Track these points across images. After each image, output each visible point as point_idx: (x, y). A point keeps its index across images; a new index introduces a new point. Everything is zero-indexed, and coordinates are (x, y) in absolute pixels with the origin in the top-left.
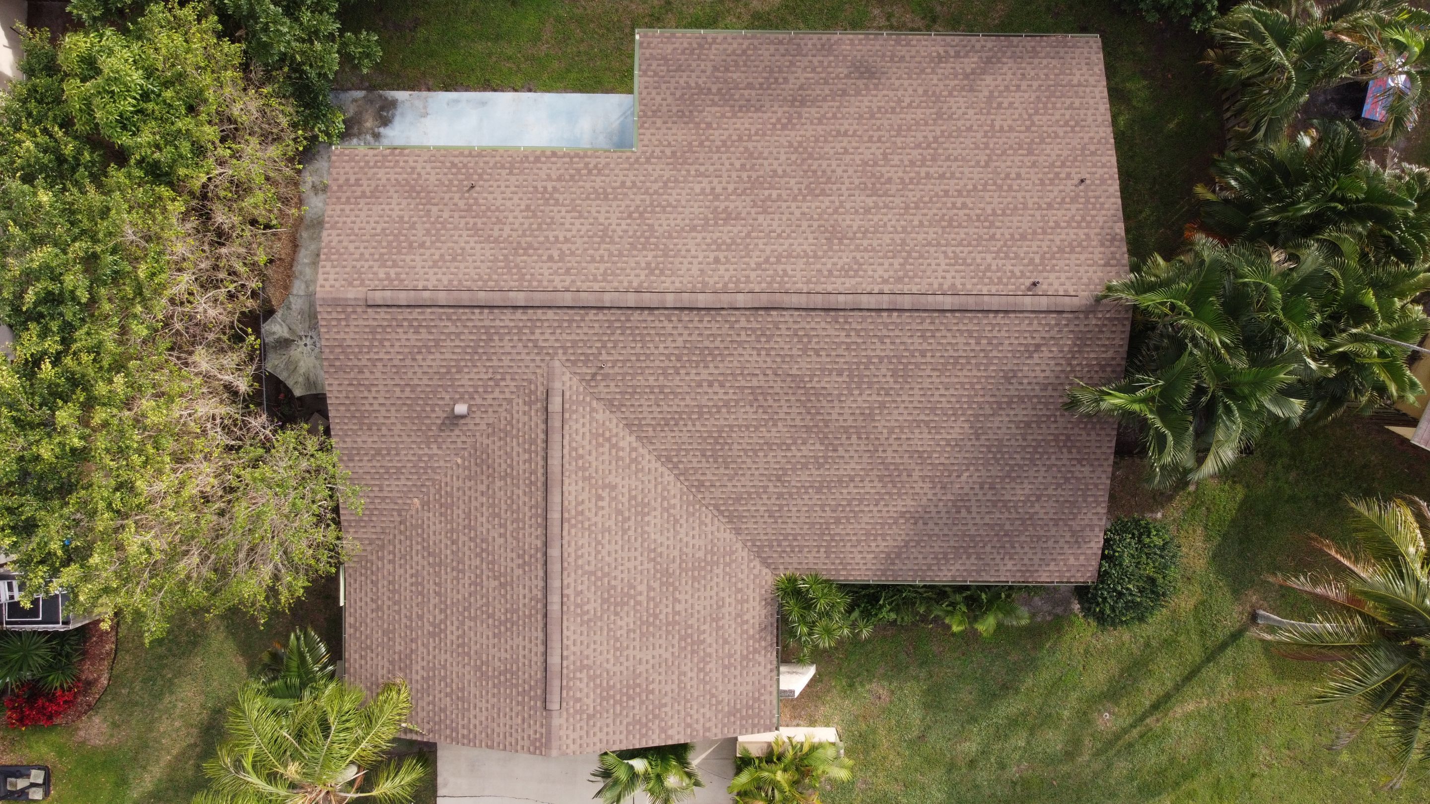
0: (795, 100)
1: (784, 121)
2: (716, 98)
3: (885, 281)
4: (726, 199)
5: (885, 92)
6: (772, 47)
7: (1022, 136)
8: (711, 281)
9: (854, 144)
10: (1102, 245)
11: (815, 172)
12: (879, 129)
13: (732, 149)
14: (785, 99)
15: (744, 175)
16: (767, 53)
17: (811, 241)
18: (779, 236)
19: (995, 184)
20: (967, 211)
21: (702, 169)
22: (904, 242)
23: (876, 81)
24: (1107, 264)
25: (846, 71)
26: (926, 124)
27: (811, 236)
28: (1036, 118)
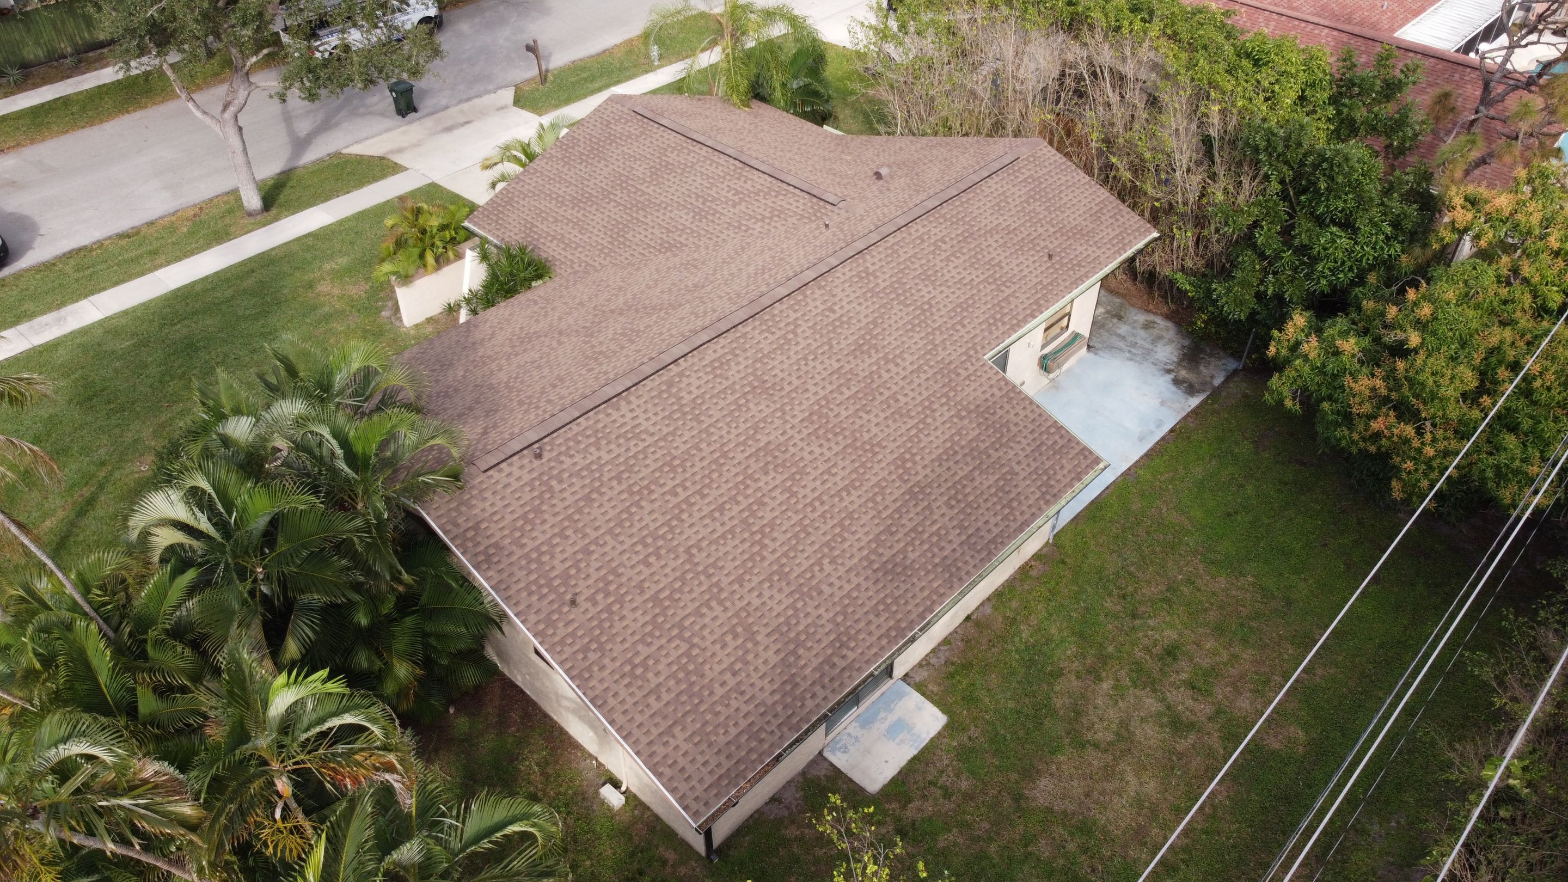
0: (922, 491)
1: (909, 465)
2: (982, 446)
3: (681, 374)
4: (877, 363)
5: (855, 560)
6: (996, 531)
7: (681, 614)
8: (818, 292)
9: (829, 485)
10: (496, 545)
11: (836, 434)
12: (823, 515)
13: (920, 409)
14: (929, 485)
15: (887, 393)
16: (993, 521)
17: (777, 371)
18: (805, 358)
19: (663, 537)
20: (666, 489)
21: (923, 376)
22: (696, 418)
23: (876, 566)
24: (476, 527)
25: (912, 556)
26: (785, 555)
27: (781, 375)
28: (684, 647)
